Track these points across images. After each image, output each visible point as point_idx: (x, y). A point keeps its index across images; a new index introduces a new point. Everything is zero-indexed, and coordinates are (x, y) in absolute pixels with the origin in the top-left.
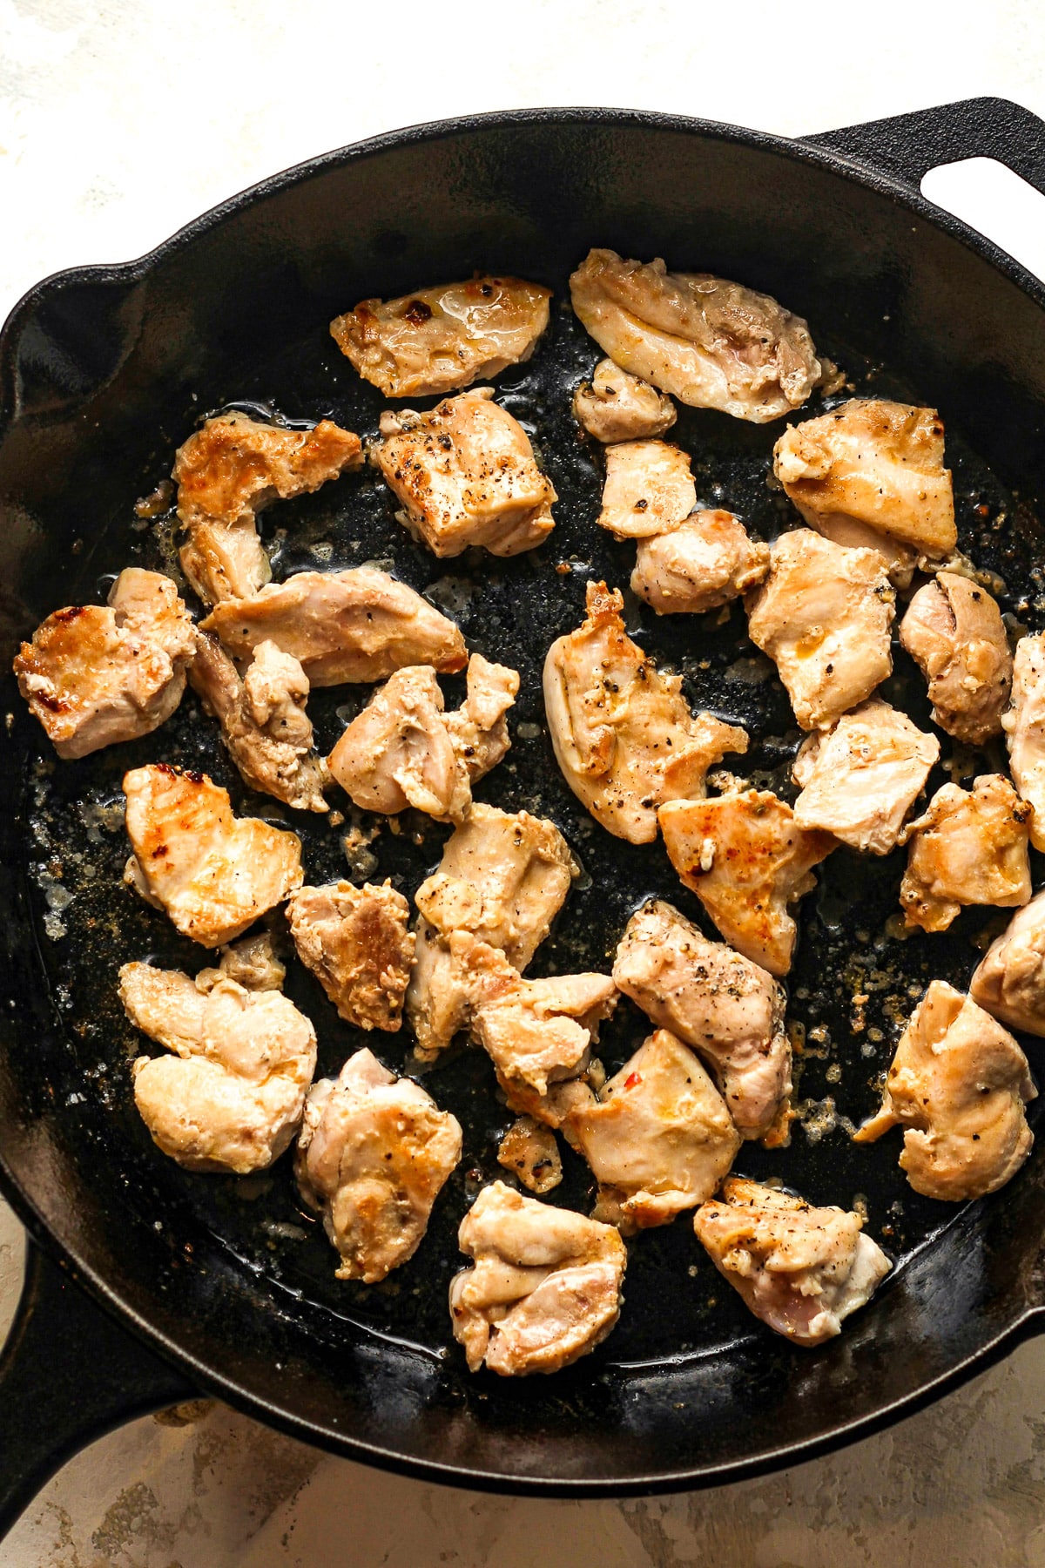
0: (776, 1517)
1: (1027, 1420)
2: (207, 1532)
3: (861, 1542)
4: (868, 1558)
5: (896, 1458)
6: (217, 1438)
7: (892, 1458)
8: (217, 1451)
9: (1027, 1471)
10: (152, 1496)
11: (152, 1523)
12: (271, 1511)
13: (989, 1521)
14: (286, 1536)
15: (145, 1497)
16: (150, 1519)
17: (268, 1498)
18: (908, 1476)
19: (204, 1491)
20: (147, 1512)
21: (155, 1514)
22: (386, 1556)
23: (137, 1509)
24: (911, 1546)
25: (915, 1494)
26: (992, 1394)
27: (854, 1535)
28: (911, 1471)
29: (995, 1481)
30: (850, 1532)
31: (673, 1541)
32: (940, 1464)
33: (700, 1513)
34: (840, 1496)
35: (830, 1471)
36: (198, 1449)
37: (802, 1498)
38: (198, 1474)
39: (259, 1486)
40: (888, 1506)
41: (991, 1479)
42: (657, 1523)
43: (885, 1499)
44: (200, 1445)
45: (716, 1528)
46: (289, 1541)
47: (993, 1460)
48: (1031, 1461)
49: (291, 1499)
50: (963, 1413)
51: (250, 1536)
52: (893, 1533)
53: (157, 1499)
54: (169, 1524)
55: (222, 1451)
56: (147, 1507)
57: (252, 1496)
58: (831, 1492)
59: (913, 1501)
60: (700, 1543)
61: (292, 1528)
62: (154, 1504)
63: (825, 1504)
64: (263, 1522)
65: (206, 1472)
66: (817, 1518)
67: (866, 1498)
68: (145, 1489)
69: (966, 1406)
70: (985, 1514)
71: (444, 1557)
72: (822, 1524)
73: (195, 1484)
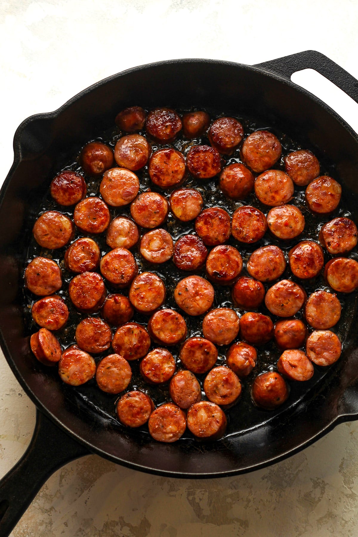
0: (234, 504)
1: (311, 479)
2: (63, 498)
3: (259, 513)
4: (261, 518)
5: (271, 488)
6: (67, 470)
7: (270, 488)
8: (67, 474)
9: (310, 495)
11: (47, 495)
12: (82, 493)
13: (298, 509)
14: (86, 501)
16: (46, 493)
17: (82, 489)
18: (274, 494)
19: (62, 486)
20: (45, 491)
22: (116, 509)
24: (274, 515)
25: (276, 500)
26: (301, 471)
28: (275, 493)
29: (300, 498)
30: (256, 510)
31: (203, 509)
32: (284, 491)
33: (211, 501)
34: (253, 499)
35: (251, 491)
36: (61, 473)
37: (242, 499)
38: (61, 481)
39: (79, 485)
40: (268, 503)
41: (299, 497)
42: (198, 503)
43: (267, 500)
44: (62, 472)
45: (216, 506)
46: (87, 503)
47: (300, 491)
48: (311, 492)
49: (88, 490)
50: (292, 476)
51: (75, 500)
52: (269, 511)
53: (48, 487)
54: (51, 495)
55: (68, 474)
57: (77, 488)
58: (250, 497)
60: (210, 510)
61: (88, 499)
63: (249, 501)
64: (80, 496)
65: (63, 480)
66: (246, 505)
67: (261, 500)
69: (293, 474)
70: (297, 507)
71: (133, 510)
72: (248, 507)
73: (60, 484)
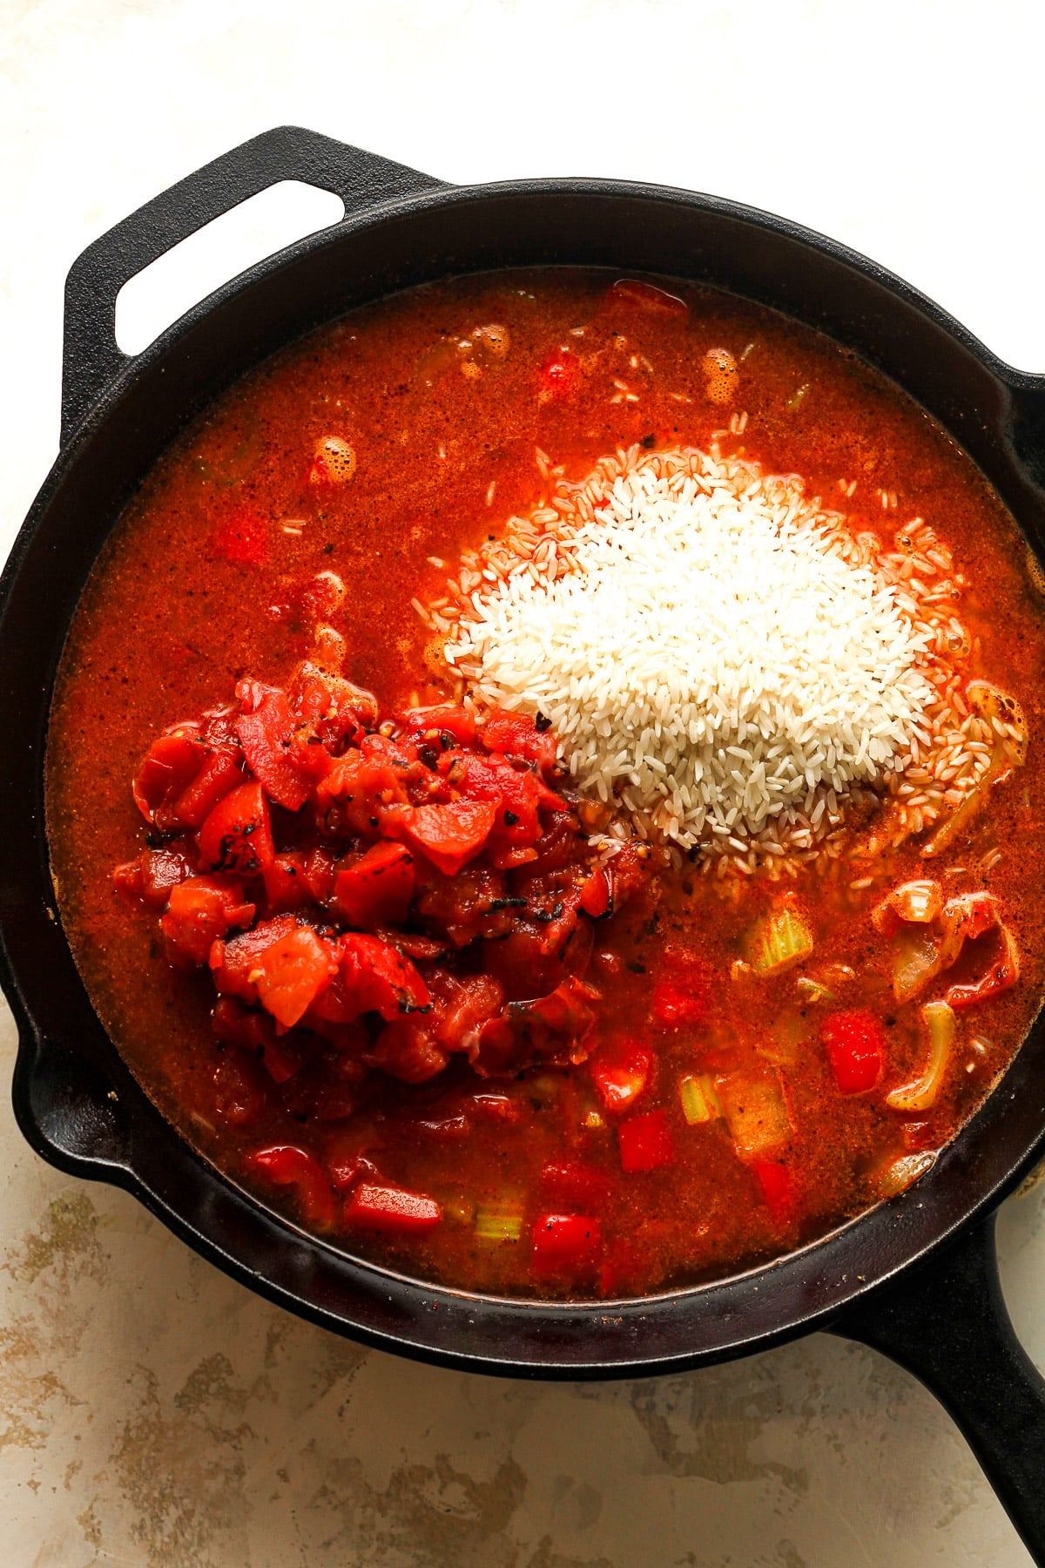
0: (766, 1421)
2: (275, 1400)
3: (838, 1448)
4: (843, 1463)
5: (873, 1378)
7: (870, 1378)
8: (287, 1330)
10: (229, 1366)
11: (228, 1389)
12: (330, 1386)
13: (952, 1440)
14: (342, 1408)
15: (223, 1366)
16: (226, 1385)
17: (330, 1375)
18: (883, 1394)
19: (274, 1365)
20: (224, 1379)
21: (231, 1382)
22: (428, 1432)
23: (215, 1376)
24: (881, 1455)
25: (887, 1411)
27: (832, 1442)
28: (886, 1391)
30: (829, 1439)
31: (676, 1437)
33: (701, 1413)
34: (823, 1408)
35: (816, 1385)
36: (271, 1328)
37: (791, 1407)
38: (270, 1349)
39: (323, 1363)
40: (864, 1419)
42: (663, 1419)
43: (862, 1413)
44: (273, 1324)
45: (714, 1427)
46: (344, 1413)
49: (349, 1375)
51: (311, 1406)
52: (866, 1443)
53: (233, 1368)
54: (242, 1391)
55: (292, 1330)
56: (223, 1375)
57: (315, 1372)
58: (815, 1404)
59: (886, 1416)
60: (699, 1439)
61: (348, 1402)
62: (230, 1372)
63: (809, 1414)
64: (323, 1394)
65: (277, 1348)
66: (802, 1425)
67: (845, 1411)
68: (223, 1359)
71: (477, 1436)
72: (805, 1430)
73: (267, 1357)
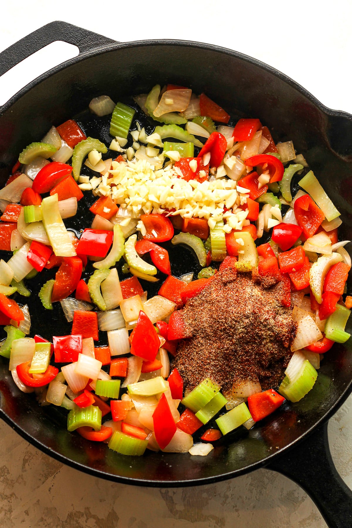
0: (210, 499)
2: (25, 484)
3: (237, 510)
4: (238, 516)
5: (251, 485)
6: (31, 454)
7: (250, 485)
8: (31, 458)
9: (293, 494)
10: (8, 471)
11: (7, 480)
12: (46, 480)
13: (280, 509)
14: (50, 488)
15: (6, 471)
16: (7, 478)
17: (46, 475)
18: (254, 491)
19: (25, 471)
20: (6, 476)
21: (8, 476)
22: (82, 498)
23: (2, 474)
24: (253, 514)
25: (256, 497)
27: (235, 508)
28: (256, 490)
29: (282, 497)
30: (234, 507)
31: (176, 504)
32: (265, 488)
33: (186, 496)
34: (232, 495)
35: (229, 486)
36: (25, 457)
37: (219, 494)
38: (24, 465)
39: (43, 471)
40: (247, 500)
41: (281, 495)
42: (171, 497)
43: (246, 497)
44: (26, 456)
45: (190, 501)
46: (51, 490)
47: (283, 489)
48: (295, 490)
49: (53, 476)
51: (38, 487)
52: (248, 509)
53: (10, 471)
54: (13, 480)
55: (32, 458)
56: (6, 474)
57: (41, 474)
58: (229, 493)
59: (255, 499)
60: (184, 506)
61: (53, 486)
62: (8, 473)
63: (226, 497)
64: (43, 483)
65: (27, 465)
66: (223, 501)
67: (240, 496)
68: (6, 468)
70: (278, 506)
71: (101, 501)
72: (225, 503)
73: (23, 468)
